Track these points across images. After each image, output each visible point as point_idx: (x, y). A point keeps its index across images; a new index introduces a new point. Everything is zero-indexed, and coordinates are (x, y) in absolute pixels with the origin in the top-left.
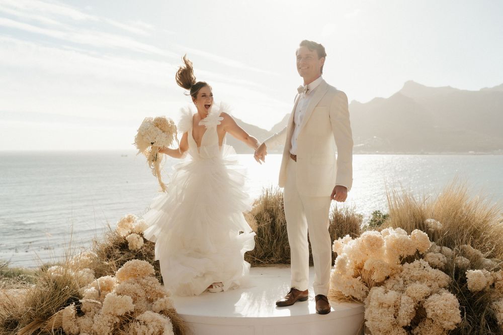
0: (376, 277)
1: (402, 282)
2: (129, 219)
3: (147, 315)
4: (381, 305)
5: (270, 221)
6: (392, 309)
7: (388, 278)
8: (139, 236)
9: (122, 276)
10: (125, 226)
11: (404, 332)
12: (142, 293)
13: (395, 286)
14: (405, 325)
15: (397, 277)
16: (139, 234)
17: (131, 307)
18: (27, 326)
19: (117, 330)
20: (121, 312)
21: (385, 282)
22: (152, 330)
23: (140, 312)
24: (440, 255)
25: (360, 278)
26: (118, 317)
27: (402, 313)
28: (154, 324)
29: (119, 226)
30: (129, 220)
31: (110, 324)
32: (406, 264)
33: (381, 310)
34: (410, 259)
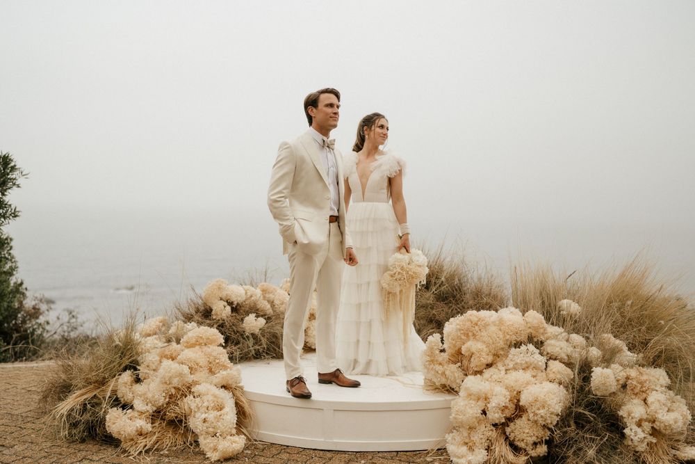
0: (474, 363)
1: (504, 371)
3: (204, 387)
4: (470, 395)
6: (481, 402)
7: (489, 366)
8: (226, 304)
11: (492, 430)
13: (494, 376)
14: (496, 422)
15: (500, 366)
16: (227, 302)
17: (189, 378)
18: (83, 391)
20: (175, 382)
21: (484, 370)
22: (206, 404)
23: (197, 383)
24: (564, 344)
25: (459, 364)
26: (174, 387)
27: (493, 405)
28: (210, 397)
31: (164, 394)
32: (513, 351)
33: (466, 402)
34: (517, 344)
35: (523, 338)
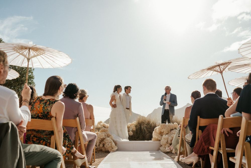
1: (170, 135)
3: (108, 138)
4: (164, 139)
5: (139, 126)
6: (167, 139)
7: (167, 134)
9: (101, 132)
12: (106, 135)
14: (170, 143)
15: (169, 134)
17: (104, 137)
19: (101, 142)
20: (102, 138)
23: (106, 138)
26: (101, 139)
27: (169, 140)
28: (110, 140)
29: (98, 124)
30: (101, 122)
32: (172, 131)
33: (164, 140)
34: (173, 130)
35: (174, 128)
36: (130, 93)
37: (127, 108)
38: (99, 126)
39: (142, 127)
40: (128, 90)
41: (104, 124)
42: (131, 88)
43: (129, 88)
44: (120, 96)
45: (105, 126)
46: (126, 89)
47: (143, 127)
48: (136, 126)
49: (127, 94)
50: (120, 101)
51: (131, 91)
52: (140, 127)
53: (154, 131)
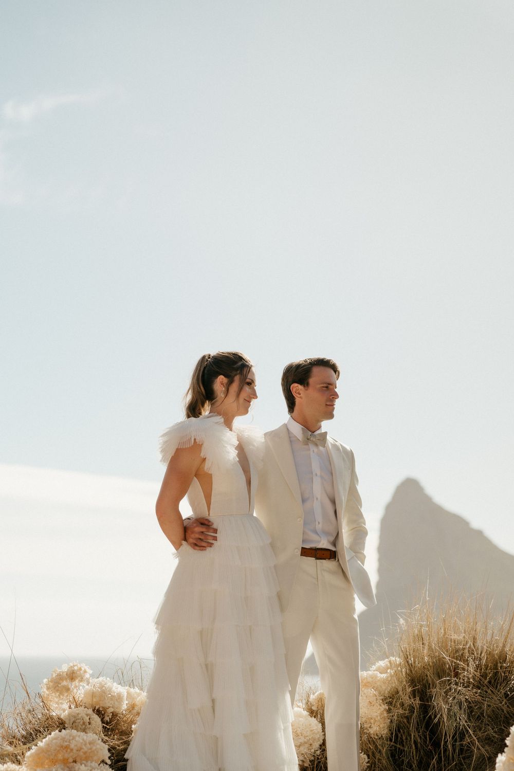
2: (73, 673)
10: (64, 686)
16: (90, 709)
29: (48, 689)
30: (72, 676)
36: (330, 415)
37: (306, 552)
38: (61, 708)
39: (441, 705)
40: (311, 391)
41: (104, 692)
42: (334, 368)
43: (316, 370)
44: (241, 449)
45: (107, 703)
46: (296, 387)
47: (445, 707)
48: (391, 700)
49: (310, 427)
50: (249, 483)
51: (336, 395)
52: (425, 708)
53: (501, 748)
